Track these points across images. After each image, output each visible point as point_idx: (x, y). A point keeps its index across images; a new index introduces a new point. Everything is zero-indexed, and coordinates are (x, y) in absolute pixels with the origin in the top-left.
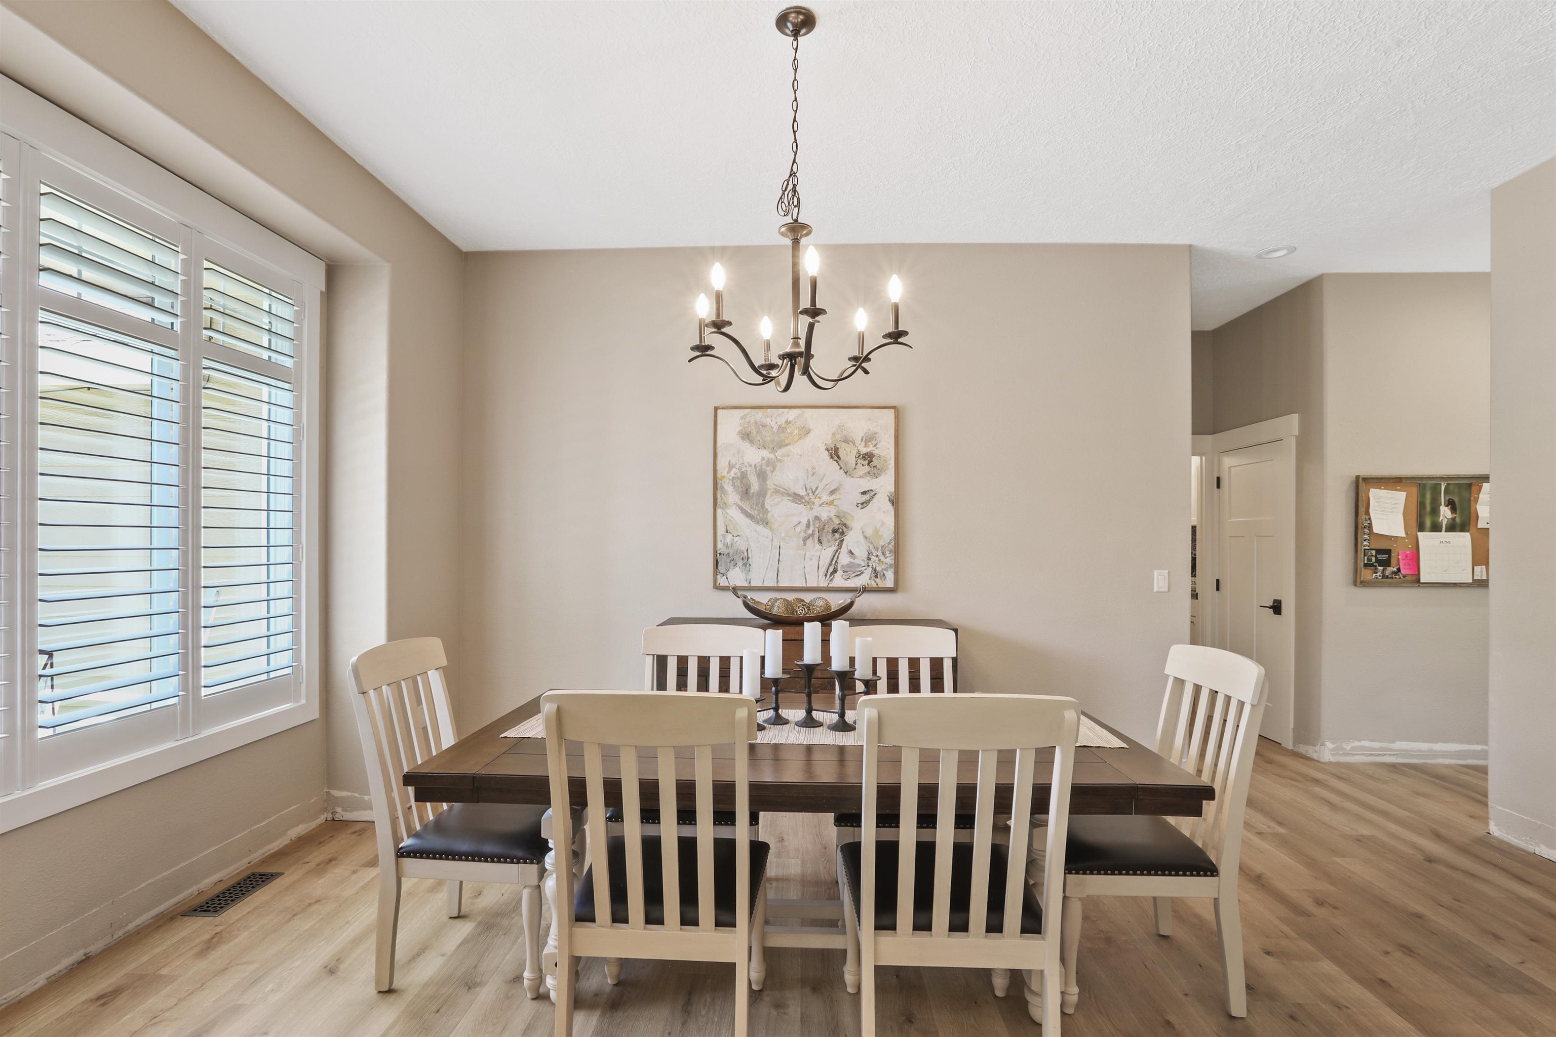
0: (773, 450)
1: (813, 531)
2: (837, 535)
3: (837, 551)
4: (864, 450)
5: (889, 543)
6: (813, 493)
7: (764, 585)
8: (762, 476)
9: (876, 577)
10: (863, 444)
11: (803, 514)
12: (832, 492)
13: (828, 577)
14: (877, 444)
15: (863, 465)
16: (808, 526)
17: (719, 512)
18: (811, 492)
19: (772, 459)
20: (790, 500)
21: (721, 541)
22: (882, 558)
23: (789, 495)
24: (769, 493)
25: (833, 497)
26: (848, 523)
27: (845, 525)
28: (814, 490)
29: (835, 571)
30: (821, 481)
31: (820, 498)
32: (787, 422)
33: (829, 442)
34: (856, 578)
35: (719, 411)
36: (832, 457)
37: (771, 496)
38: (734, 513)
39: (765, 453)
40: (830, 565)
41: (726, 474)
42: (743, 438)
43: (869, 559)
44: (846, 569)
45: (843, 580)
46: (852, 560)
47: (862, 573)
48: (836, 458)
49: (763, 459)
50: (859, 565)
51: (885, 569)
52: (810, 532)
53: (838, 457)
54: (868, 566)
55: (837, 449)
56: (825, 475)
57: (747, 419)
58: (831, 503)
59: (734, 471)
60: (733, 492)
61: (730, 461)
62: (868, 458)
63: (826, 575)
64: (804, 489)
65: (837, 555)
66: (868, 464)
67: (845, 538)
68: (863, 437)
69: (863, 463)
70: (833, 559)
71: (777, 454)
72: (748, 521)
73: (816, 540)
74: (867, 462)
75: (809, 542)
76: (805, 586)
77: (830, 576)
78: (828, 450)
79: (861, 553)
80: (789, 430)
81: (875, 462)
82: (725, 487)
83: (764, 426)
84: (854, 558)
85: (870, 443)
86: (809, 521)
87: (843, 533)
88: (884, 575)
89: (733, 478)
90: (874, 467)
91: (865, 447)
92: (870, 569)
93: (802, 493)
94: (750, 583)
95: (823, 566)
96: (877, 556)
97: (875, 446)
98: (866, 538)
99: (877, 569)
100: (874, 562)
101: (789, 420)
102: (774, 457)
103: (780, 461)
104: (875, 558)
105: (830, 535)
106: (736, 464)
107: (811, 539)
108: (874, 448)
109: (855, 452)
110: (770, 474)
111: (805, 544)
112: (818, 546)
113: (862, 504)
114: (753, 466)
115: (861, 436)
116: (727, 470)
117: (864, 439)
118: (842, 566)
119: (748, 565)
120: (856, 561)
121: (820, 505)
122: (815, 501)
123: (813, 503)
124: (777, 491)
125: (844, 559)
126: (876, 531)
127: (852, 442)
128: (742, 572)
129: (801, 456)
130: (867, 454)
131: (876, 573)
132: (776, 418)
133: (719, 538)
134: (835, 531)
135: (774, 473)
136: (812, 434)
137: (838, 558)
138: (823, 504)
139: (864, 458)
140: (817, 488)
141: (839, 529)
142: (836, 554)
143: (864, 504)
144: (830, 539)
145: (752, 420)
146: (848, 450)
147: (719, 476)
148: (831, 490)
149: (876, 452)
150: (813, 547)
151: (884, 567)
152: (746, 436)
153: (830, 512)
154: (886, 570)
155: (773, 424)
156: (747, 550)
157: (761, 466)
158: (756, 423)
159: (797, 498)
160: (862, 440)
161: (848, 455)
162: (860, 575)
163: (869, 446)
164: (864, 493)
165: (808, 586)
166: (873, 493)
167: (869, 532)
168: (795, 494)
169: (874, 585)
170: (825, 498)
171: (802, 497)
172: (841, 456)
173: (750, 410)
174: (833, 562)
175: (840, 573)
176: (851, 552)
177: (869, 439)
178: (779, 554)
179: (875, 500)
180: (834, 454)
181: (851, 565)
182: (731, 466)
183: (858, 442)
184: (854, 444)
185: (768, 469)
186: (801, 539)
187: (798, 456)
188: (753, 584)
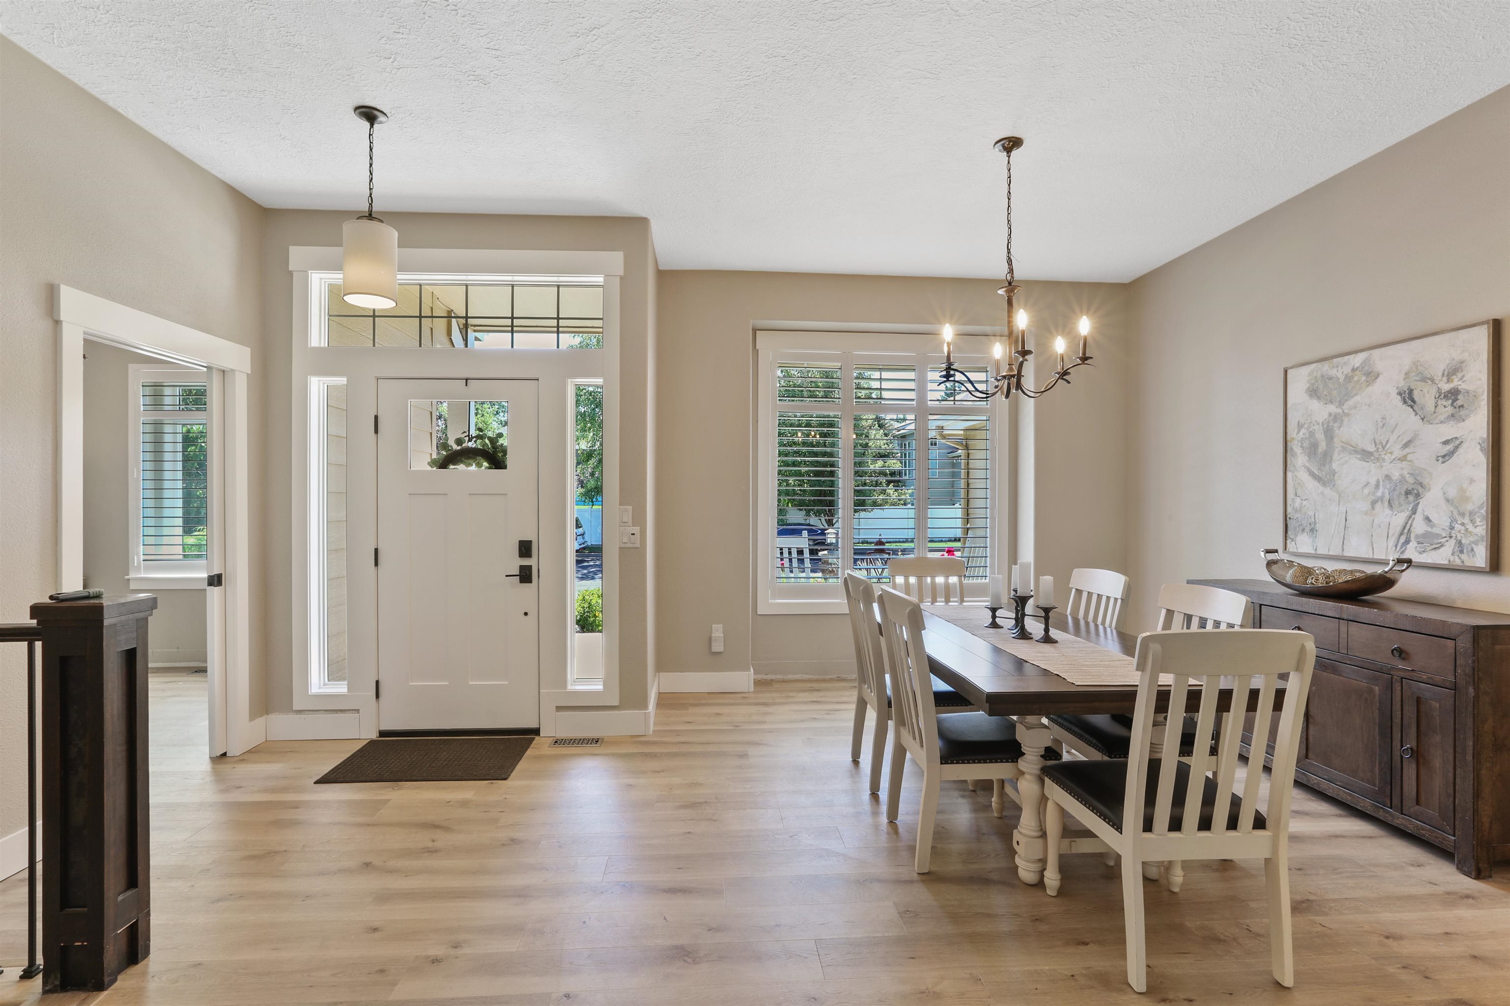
0: (1341, 404)
1: (1383, 493)
2: (1411, 498)
3: (1410, 517)
4: (1446, 387)
5: (1480, 507)
6: (1384, 447)
7: (1330, 553)
8: (1329, 434)
9: (1462, 552)
10: (1445, 379)
11: (1370, 473)
12: (1406, 445)
13: (1398, 548)
14: (1463, 376)
15: (1445, 407)
16: (1377, 486)
17: (1289, 474)
18: (1380, 447)
19: (1339, 414)
20: (1358, 458)
21: (1290, 505)
22: (1470, 527)
23: (1356, 452)
24: (1337, 450)
25: (1407, 450)
26: (1425, 482)
27: (1421, 484)
28: (1384, 444)
29: (1407, 541)
30: (1392, 432)
31: (1391, 453)
32: (1353, 370)
33: (1402, 384)
34: (1434, 552)
35: (1289, 371)
36: (1405, 402)
37: (1339, 454)
38: (1304, 476)
39: (1333, 408)
40: (1401, 534)
41: (1295, 435)
42: (1311, 396)
43: (1452, 528)
44: (1421, 540)
45: (1417, 554)
46: (1429, 529)
47: (1442, 546)
48: (1410, 402)
49: (1330, 415)
50: (1438, 536)
51: (1473, 542)
52: (1379, 494)
53: (1413, 401)
54: (1451, 537)
55: (1411, 391)
56: (1396, 425)
57: (1314, 375)
58: (1403, 459)
59: (1303, 431)
60: (1301, 453)
61: (1299, 422)
62: (1453, 395)
63: (1396, 546)
64: (1374, 445)
65: (1410, 522)
66: (1452, 404)
67: (1421, 501)
68: (1444, 370)
69: (1445, 403)
70: (1404, 528)
71: (1344, 407)
72: (1316, 483)
73: (1386, 504)
74: (1450, 402)
75: (1378, 506)
76: (1371, 557)
77: (1401, 548)
78: (1400, 394)
79: (1441, 520)
80: (1356, 379)
81: (1461, 400)
82: (1295, 449)
83: (1330, 378)
84: (1433, 526)
85: (1454, 377)
86: (1378, 481)
87: (1418, 496)
88: (1472, 550)
89: (1302, 438)
90: (1460, 407)
91: (1448, 381)
92: (1452, 542)
93: (1371, 448)
94: (1316, 550)
95: (1393, 535)
96: (1463, 524)
97: (1461, 379)
98: (1448, 500)
99: (1463, 541)
100: (1459, 532)
101: (1355, 367)
102: (1341, 411)
103: (1347, 415)
104: (1460, 526)
105: (1403, 497)
106: (1305, 424)
107: (1380, 503)
108: (1460, 383)
109: (1434, 392)
110: (1337, 431)
111: (1373, 508)
112: (1388, 511)
113: (1444, 457)
114: (1321, 423)
115: (1442, 369)
116: (1296, 431)
117: (1446, 372)
118: (1417, 537)
119: (1315, 531)
120: (1435, 530)
121: (1391, 462)
122: (1386, 457)
123: (1384, 460)
124: (1344, 449)
125: (1419, 526)
126: (1462, 490)
127: (1430, 379)
128: (1309, 538)
129: (1369, 405)
130: (1450, 392)
131: (1460, 548)
132: (1342, 367)
133: (1289, 502)
134: (1408, 493)
135: (1342, 429)
136: (1381, 378)
137: (1411, 526)
138: (1394, 460)
139: (1446, 397)
140: (1387, 442)
141: (1413, 489)
142: (1409, 520)
143: (1447, 457)
144: (1403, 502)
145: (1319, 375)
146: (1425, 391)
147: (1289, 438)
148: (1404, 442)
149: (1463, 386)
150: (1383, 514)
151: (1472, 539)
152: (1313, 392)
153: (1402, 469)
154: (1476, 543)
155: (1339, 375)
156: (1315, 515)
157: (1329, 422)
158: (1322, 376)
159: (1366, 455)
160: (1443, 375)
161: (1426, 396)
162: (1438, 548)
163: (1452, 381)
164: (1446, 443)
165: (1375, 557)
166: (1457, 442)
167: (1452, 493)
168: (1363, 450)
169: (1458, 562)
170: (1398, 453)
171: (1370, 454)
172: (1416, 399)
173: (1317, 364)
174: (1406, 531)
175: (1413, 544)
176: (1428, 519)
177: (1452, 372)
178: (1346, 520)
179: (1461, 450)
180: (1408, 398)
181: (1426, 535)
182: (1300, 426)
183: (1437, 378)
184: (1432, 380)
185: (1335, 425)
186: (1369, 503)
187: (1367, 407)
188: (1320, 551)
